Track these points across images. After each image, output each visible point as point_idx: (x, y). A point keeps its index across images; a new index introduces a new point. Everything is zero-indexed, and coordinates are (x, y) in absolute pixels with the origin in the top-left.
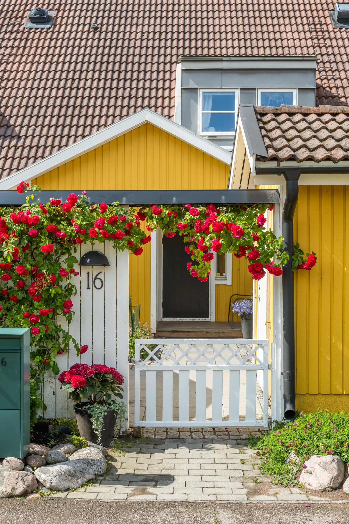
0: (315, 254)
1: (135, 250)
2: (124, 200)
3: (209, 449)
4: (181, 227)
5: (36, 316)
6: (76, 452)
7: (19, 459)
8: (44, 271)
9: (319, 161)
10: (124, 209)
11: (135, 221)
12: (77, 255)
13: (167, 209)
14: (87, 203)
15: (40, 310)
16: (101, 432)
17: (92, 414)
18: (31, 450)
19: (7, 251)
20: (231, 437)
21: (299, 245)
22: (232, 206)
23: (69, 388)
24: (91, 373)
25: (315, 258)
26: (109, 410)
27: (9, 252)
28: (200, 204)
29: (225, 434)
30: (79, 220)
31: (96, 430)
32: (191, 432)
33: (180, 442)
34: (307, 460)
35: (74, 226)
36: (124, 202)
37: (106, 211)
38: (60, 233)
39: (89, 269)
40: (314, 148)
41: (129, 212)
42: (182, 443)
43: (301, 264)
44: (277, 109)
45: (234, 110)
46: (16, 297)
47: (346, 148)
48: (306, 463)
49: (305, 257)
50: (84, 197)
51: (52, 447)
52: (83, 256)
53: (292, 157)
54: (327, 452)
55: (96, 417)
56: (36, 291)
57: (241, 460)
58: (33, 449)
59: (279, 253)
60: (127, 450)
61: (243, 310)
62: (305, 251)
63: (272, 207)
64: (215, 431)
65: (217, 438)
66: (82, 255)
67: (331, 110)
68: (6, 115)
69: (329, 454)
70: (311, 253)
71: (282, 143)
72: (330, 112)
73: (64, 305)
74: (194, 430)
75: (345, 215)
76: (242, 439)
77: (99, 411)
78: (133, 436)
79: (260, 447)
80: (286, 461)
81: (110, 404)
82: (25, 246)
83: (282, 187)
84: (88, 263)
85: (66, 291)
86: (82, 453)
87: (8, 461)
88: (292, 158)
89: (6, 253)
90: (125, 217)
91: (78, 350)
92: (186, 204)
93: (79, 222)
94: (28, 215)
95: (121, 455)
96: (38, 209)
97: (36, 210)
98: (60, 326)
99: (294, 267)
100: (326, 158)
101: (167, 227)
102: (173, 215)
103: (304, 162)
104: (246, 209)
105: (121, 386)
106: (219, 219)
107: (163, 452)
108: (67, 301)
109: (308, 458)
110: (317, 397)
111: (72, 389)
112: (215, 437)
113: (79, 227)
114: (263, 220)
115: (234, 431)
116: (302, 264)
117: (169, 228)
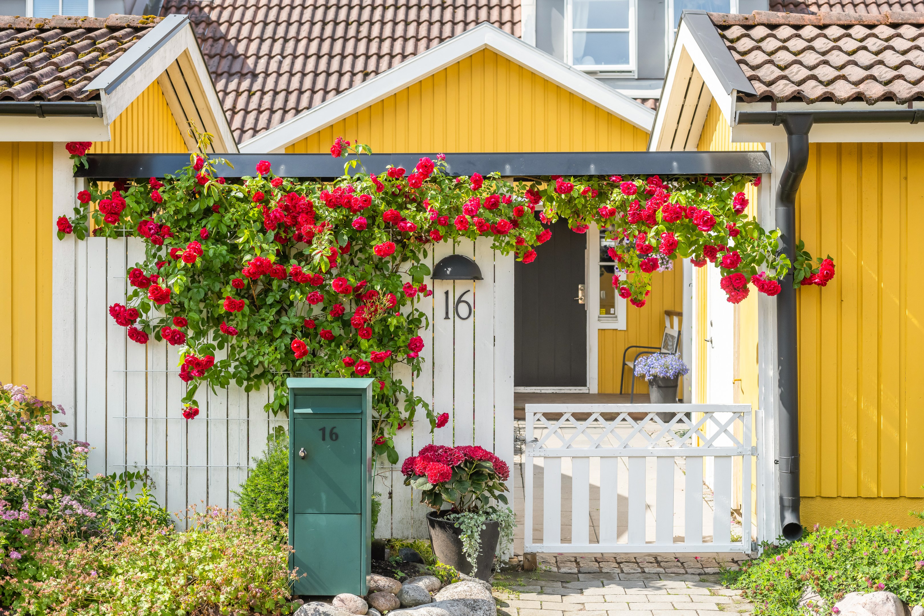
0: (832, 259)
1: (525, 254)
2: (508, 170)
3: (659, 588)
4: (606, 213)
5: (366, 363)
6: (444, 589)
7: (360, 597)
8: (378, 288)
9: (842, 102)
10: (508, 184)
11: (527, 205)
12: (428, 263)
13: (581, 184)
14: (447, 174)
15: (373, 353)
16: (477, 558)
17: (461, 527)
18: (373, 584)
19: (320, 254)
20: (689, 571)
21: (803, 245)
22: (688, 179)
23: (423, 484)
24: (459, 458)
25: (833, 266)
26: (488, 522)
27: (322, 255)
28: (636, 175)
29: (678, 566)
30: (437, 201)
31: (469, 556)
32: (619, 563)
33: (604, 578)
34: (840, 600)
35: (429, 211)
36: (508, 173)
37: (481, 187)
38: (406, 224)
39: (448, 285)
40: (828, 81)
41: (516, 189)
42: (609, 580)
43: (808, 275)
44: (747, 19)
45: (627, 27)
46: (330, 332)
47: (883, 80)
48: (838, 605)
49: (816, 265)
50: (441, 165)
51: (402, 580)
52: (438, 265)
53: (798, 95)
54: (874, 586)
55: (469, 533)
56: (365, 320)
57: (718, 604)
58: (375, 582)
59: (772, 257)
60: (520, 590)
61: (653, 371)
62: (814, 255)
63: (757, 180)
64: (658, 562)
65: (666, 573)
66: (436, 262)
67: (840, 20)
68: (229, 37)
69: (879, 588)
70: (824, 257)
71: (772, 72)
72: (839, 23)
73: (409, 346)
74: (623, 560)
75: (881, 194)
76: (708, 574)
77: (473, 522)
78: (523, 569)
79: (744, 585)
80: (798, 604)
81: (487, 513)
82: (344, 246)
83: (775, 147)
84: (448, 275)
85: (410, 322)
86: (455, 590)
87: (342, 601)
88: (797, 97)
89: (317, 258)
90: (510, 197)
91: (432, 421)
92: (613, 176)
93: (437, 205)
94: (353, 194)
95: (512, 596)
96: (368, 182)
97: (364, 185)
98: (400, 382)
99: (798, 281)
100: (854, 96)
101: (576, 216)
102: (590, 194)
103: (817, 103)
104: (713, 184)
105: (505, 482)
106: (672, 200)
107: (582, 593)
108: (416, 339)
109: (841, 597)
110: (835, 502)
111: (429, 486)
112: (661, 570)
113: (437, 214)
114: (743, 202)
115: (691, 561)
116: (811, 277)
117: (579, 216)
